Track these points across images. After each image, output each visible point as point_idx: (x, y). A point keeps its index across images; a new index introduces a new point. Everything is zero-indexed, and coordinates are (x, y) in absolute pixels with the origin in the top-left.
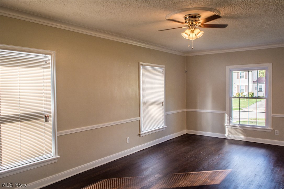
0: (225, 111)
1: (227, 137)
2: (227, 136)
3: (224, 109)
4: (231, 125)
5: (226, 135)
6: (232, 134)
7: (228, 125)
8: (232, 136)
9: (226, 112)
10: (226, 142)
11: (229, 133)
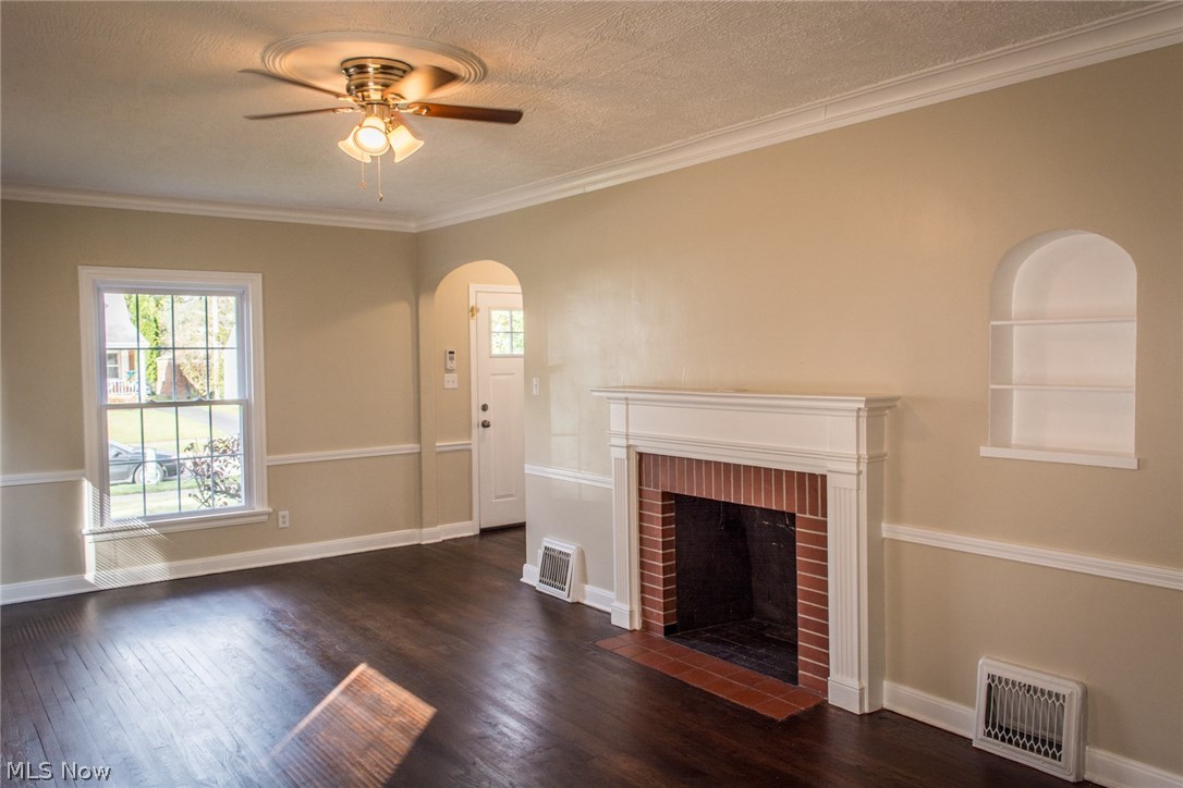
0: (81, 471)
1: (93, 585)
2: (92, 581)
3: (76, 460)
4: (108, 525)
5: (90, 575)
6: (117, 565)
7: (98, 528)
8: (119, 572)
9: (84, 475)
10: (91, 609)
11: (99, 566)
